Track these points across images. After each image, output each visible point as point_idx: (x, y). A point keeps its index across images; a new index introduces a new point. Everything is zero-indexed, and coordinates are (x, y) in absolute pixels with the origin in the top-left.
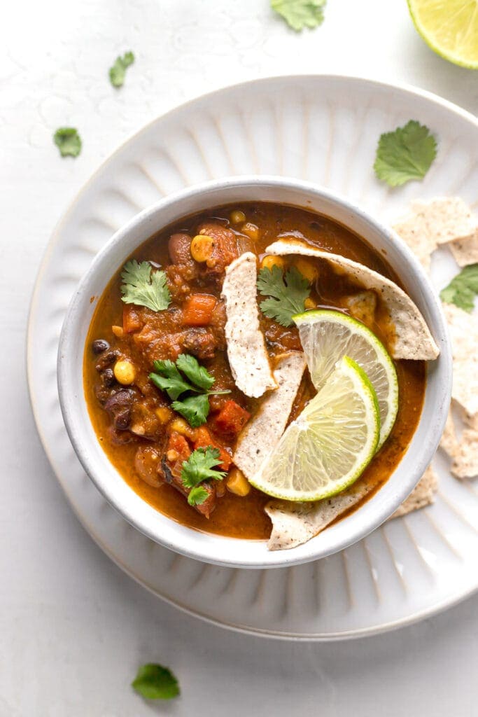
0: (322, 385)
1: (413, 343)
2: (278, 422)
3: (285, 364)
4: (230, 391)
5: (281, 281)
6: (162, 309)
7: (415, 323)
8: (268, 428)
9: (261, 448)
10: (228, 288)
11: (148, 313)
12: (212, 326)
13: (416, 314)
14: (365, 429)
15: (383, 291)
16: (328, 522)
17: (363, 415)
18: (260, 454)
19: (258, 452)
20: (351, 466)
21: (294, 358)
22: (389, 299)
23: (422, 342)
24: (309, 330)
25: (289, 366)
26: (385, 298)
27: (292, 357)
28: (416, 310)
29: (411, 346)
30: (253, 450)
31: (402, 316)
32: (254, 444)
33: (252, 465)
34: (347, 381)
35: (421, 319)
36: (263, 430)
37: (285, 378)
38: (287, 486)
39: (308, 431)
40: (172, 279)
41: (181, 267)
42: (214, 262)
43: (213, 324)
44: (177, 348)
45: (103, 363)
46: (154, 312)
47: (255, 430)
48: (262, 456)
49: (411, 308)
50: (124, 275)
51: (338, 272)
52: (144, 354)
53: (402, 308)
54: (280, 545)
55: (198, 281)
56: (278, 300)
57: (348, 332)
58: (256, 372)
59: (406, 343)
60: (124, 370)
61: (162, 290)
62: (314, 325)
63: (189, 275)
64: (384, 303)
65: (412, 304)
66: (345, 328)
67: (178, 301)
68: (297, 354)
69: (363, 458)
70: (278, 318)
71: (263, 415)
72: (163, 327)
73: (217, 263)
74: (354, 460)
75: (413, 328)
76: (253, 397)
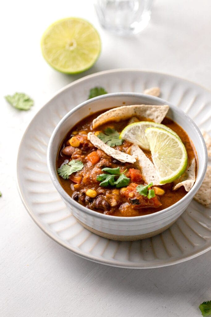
0: (149, 145)
1: (159, 114)
2: (149, 165)
3: (133, 152)
4: (127, 169)
5: (106, 136)
6: (83, 167)
7: (154, 109)
8: (148, 169)
9: (153, 175)
10: (94, 143)
11: (80, 172)
12: (101, 158)
13: (151, 107)
14: (173, 140)
15: (135, 112)
16: (195, 175)
17: (168, 136)
18: (154, 177)
19: (153, 177)
20: (181, 151)
21: (133, 148)
22: (140, 113)
23: (161, 110)
24: (128, 135)
25: (134, 151)
26: (138, 114)
27: (132, 148)
28: (150, 106)
29: (159, 116)
30: (152, 178)
31: (148, 112)
32: (150, 177)
33: (156, 181)
34: (153, 133)
35: (153, 106)
36: (148, 171)
37: (137, 155)
38: (171, 173)
39: (160, 155)
40: (76, 158)
41: (75, 153)
42: (83, 141)
43: (101, 157)
44: (99, 169)
45: (82, 197)
46: (81, 170)
47: (145, 173)
48: (156, 176)
49: (148, 107)
50: (60, 174)
51: (118, 120)
52: (91, 181)
53: (145, 110)
54: (189, 188)
55: (84, 152)
56: (111, 140)
57: (139, 127)
58: (127, 157)
59: (157, 117)
60: (90, 192)
61: (77, 164)
62: (128, 132)
63: (79, 152)
64: (140, 116)
65: (147, 106)
66: (137, 126)
67: (84, 162)
68: (132, 146)
69: (182, 146)
70: (117, 144)
71: (143, 168)
72: (88, 171)
73: (84, 141)
74: (180, 149)
75: (155, 111)
76: (134, 163)
